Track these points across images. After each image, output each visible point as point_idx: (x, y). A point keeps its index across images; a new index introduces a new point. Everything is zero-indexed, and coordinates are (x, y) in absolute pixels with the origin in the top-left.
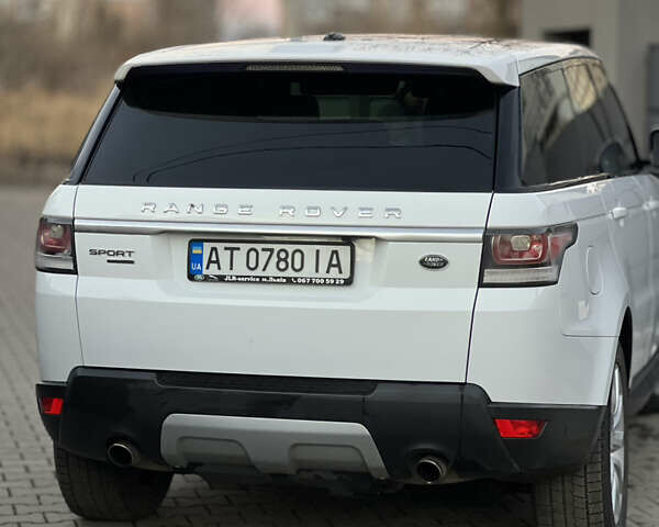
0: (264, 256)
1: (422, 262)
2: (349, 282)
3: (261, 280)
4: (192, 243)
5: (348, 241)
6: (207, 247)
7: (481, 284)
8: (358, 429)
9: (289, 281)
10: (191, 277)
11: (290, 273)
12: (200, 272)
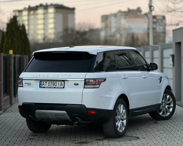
0: (51, 83)
1: (74, 84)
2: (63, 88)
3: (50, 88)
4: (40, 81)
5: (64, 81)
6: (42, 82)
7: (84, 88)
8: (65, 112)
9: (54, 88)
10: (40, 87)
11: (55, 86)
12: (41, 86)
